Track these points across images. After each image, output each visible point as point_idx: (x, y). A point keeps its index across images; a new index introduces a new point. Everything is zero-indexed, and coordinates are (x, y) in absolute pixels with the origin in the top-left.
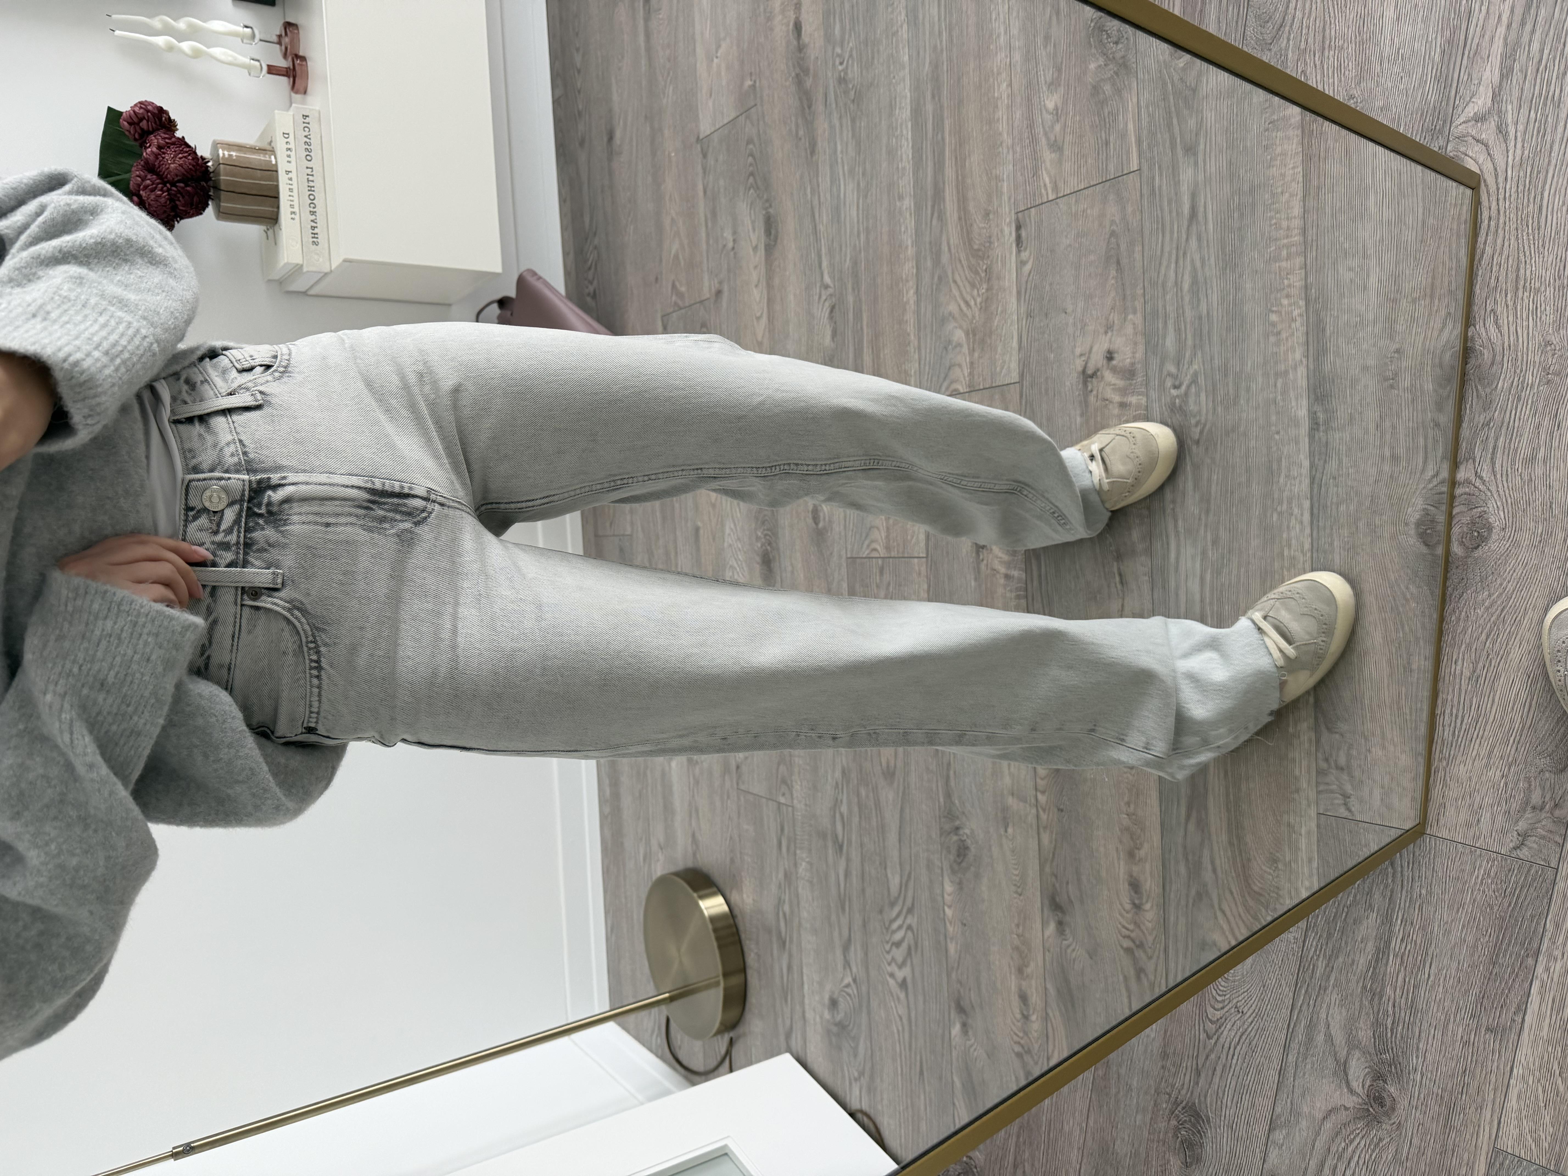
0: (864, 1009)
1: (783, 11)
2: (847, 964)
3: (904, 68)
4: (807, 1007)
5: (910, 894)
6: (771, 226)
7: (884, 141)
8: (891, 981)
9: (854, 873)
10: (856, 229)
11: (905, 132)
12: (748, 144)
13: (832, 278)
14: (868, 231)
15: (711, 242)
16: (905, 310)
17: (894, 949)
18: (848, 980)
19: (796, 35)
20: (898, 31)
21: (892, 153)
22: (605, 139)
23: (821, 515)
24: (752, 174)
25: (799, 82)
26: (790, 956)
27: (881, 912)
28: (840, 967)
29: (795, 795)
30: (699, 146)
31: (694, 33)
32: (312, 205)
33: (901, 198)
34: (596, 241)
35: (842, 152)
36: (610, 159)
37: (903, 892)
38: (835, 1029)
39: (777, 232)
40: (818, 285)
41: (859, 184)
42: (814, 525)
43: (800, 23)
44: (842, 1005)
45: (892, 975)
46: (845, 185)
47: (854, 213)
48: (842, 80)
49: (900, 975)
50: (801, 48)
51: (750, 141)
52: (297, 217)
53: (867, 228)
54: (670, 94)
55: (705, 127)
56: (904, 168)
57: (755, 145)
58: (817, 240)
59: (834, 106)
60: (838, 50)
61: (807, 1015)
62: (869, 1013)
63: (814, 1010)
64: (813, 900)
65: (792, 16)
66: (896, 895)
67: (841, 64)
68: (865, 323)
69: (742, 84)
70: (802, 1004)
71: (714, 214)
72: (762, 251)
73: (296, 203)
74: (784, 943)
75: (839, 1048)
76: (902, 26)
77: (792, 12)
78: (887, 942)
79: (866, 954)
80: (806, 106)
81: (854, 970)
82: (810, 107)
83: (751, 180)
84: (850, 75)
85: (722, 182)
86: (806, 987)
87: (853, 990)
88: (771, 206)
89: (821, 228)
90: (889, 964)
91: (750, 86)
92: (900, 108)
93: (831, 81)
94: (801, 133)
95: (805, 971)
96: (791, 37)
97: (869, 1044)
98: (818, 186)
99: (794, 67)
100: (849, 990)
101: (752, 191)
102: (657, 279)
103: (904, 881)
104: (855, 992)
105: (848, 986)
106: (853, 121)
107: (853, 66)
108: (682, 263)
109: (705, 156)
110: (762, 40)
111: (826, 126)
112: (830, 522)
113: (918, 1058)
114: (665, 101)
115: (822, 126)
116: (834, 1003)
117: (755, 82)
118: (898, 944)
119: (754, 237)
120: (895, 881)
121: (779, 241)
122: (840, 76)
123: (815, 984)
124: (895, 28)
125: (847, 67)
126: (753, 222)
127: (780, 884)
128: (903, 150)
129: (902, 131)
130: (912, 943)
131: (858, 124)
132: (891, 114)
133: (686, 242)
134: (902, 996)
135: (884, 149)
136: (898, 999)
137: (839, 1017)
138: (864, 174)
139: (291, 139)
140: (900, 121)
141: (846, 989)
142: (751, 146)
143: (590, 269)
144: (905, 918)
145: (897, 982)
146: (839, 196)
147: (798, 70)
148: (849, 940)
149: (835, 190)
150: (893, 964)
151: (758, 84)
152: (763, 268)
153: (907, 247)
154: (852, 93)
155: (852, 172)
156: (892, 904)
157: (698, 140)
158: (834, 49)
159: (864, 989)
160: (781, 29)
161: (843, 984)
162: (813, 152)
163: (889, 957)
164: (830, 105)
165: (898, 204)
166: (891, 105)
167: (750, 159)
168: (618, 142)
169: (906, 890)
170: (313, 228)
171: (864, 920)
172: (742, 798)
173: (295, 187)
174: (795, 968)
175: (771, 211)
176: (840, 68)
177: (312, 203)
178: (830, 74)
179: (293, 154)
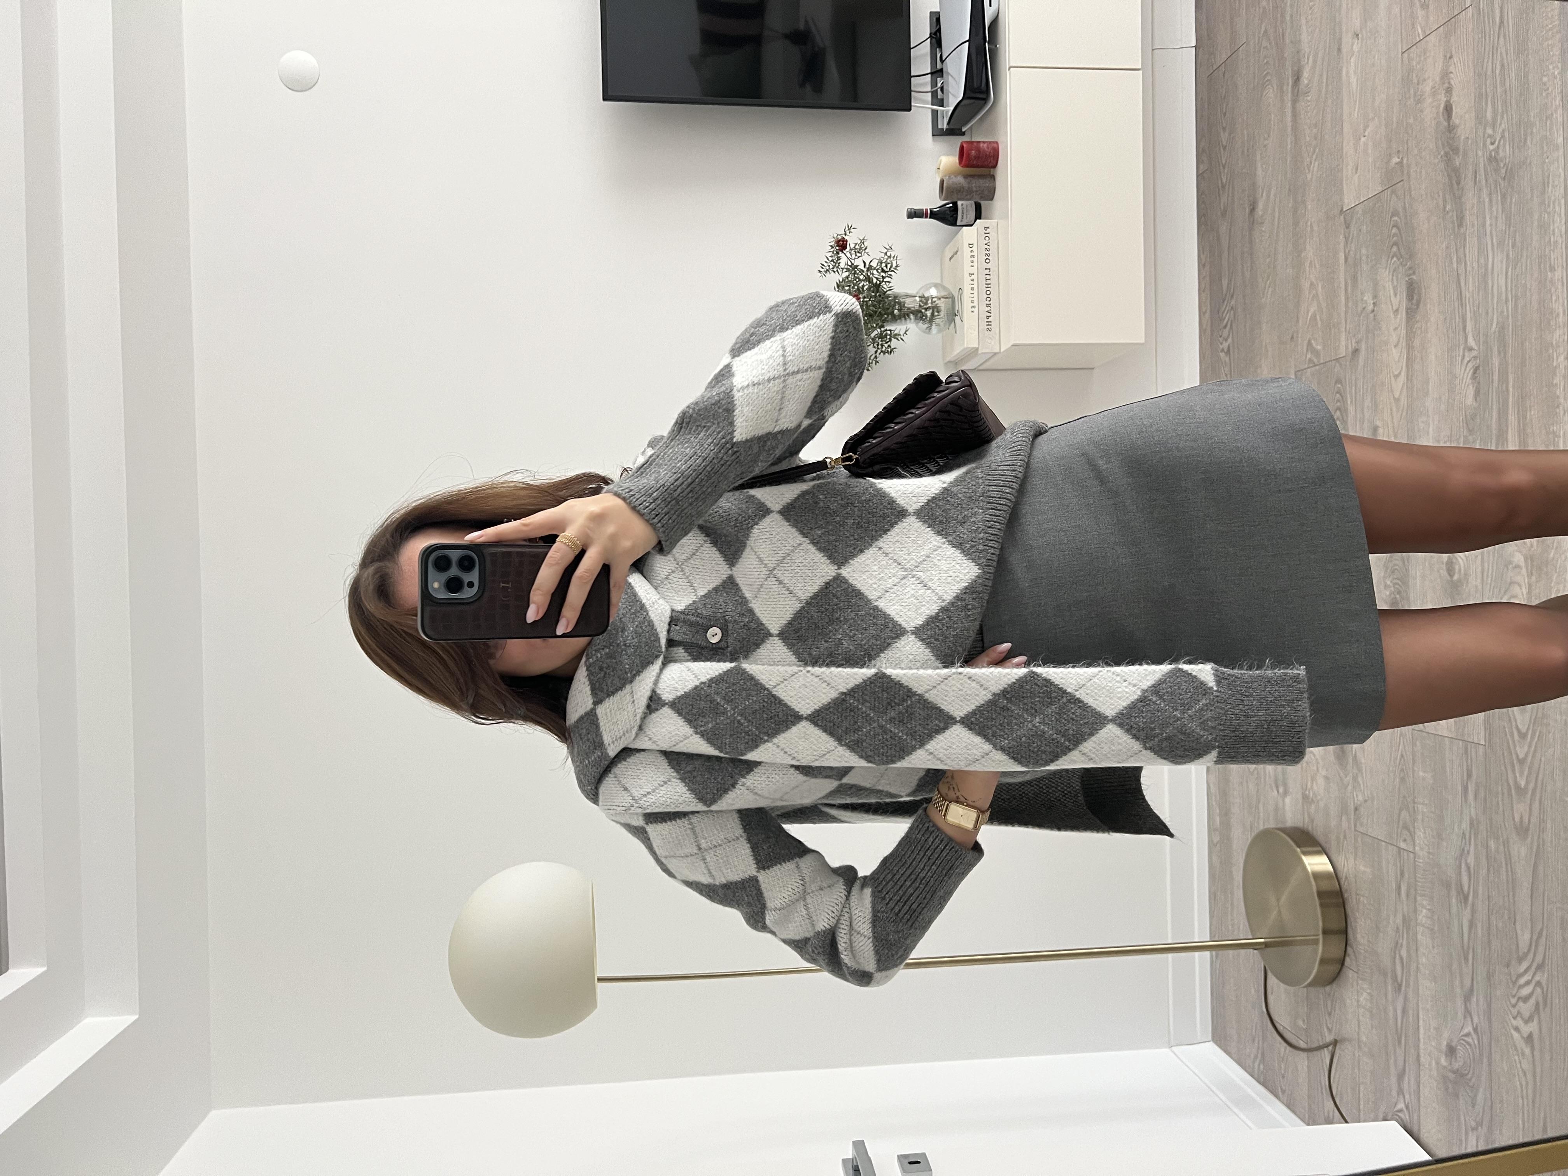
0: (1485, 1060)
1: (1434, 94)
2: (1468, 1013)
3: (1558, 150)
4: (1422, 1052)
5: (1541, 949)
6: (1413, 292)
7: (1536, 217)
8: (1516, 1035)
9: (1479, 925)
10: (1504, 297)
11: (1557, 208)
12: (1392, 216)
13: (1478, 342)
14: (1516, 299)
15: (1350, 304)
16: (1555, 374)
17: (1521, 1004)
18: (1469, 1029)
19: (1446, 117)
20: (1552, 114)
21: (1544, 227)
22: (1247, 210)
23: (1457, 567)
24: (1395, 244)
25: (1448, 159)
26: (1406, 999)
27: (1508, 965)
28: (1460, 1015)
29: (1417, 842)
30: (1342, 218)
31: (1342, 115)
32: (988, 299)
33: (1552, 269)
34: (1233, 302)
35: (1491, 225)
36: (1251, 230)
37: (1533, 948)
38: (1452, 1076)
39: (1420, 295)
40: (1462, 347)
41: (1508, 256)
42: (1448, 577)
43: (1451, 105)
44: (1460, 1052)
45: (1517, 1029)
46: (1493, 255)
47: (1502, 282)
48: (1493, 159)
49: (1526, 1029)
50: (1451, 129)
51: (1395, 213)
52: (976, 310)
53: (1516, 296)
54: (1315, 169)
55: (1349, 201)
56: (1556, 242)
57: (1399, 217)
58: (1462, 305)
59: (1484, 182)
60: (1490, 131)
61: (1422, 1059)
62: (1490, 1064)
63: (1429, 1055)
64: (1433, 947)
65: (1443, 99)
66: (1526, 951)
67: (1492, 144)
68: (1511, 384)
69: (1388, 162)
70: (1417, 1048)
71: (1355, 279)
72: (1403, 314)
73: (975, 299)
74: (1400, 986)
75: (1457, 1096)
76: (1556, 111)
77: (1443, 95)
78: (1514, 996)
79: (1489, 1006)
80: (1454, 182)
81: (1476, 1020)
82: (1458, 183)
83: (1395, 249)
84: (1501, 154)
85: (1364, 251)
86: (1422, 1031)
87: (1473, 1040)
88: (1414, 273)
89: (1467, 294)
90: (1515, 1018)
91: (1396, 164)
92: (1553, 186)
93: (1482, 159)
94: (1448, 207)
95: (1421, 1016)
96: (1441, 118)
97: (1488, 1096)
98: (1465, 256)
99: (1443, 145)
100: (1470, 1040)
101: (1395, 259)
102: (1292, 337)
103: (1535, 938)
104: (1476, 1042)
105: (1468, 1035)
106: (1504, 196)
107: (1504, 146)
108: (1319, 323)
109: (1348, 227)
110: (1411, 121)
111: (1475, 201)
112: (1466, 574)
113: (1542, 1115)
114: (1309, 177)
115: (1470, 200)
116: (1451, 1051)
117: (1402, 158)
118: (1526, 999)
119: (1395, 301)
120: (1525, 937)
121: (1421, 305)
122: (1491, 155)
123: (1432, 1030)
124: (1549, 112)
125: (1498, 147)
126: (1395, 288)
127: (1398, 928)
128: (1556, 225)
129: (1554, 207)
130: (1541, 1000)
131: (1509, 201)
132: (1543, 192)
133: (1324, 305)
134: (1527, 1051)
135: (1536, 224)
136: (1523, 1054)
137: (1456, 1066)
138: (1513, 247)
139: (974, 248)
140: (1553, 198)
141: (1466, 1038)
142: (1396, 218)
143: (1225, 327)
144: (1534, 974)
145: (1522, 1037)
146: (1486, 265)
147: (1447, 149)
148: (1471, 990)
149: (1482, 261)
150: (1519, 1019)
151: (1405, 161)
152: (1404, 332)
153: (1558, 315)
154: (1503, 171)
155: (1501, 243)
156: (1520, 960)
157: (1341, 211)
158: (1485, 129)
159: (1485, 1040)
160: (1430, 112)
161: (1462, 1033)
162: (1460, 225)
163: (1514, 1011)
164: (1480, 182)
165: (1549, 274)
166: (1544, 184)
167: (1394, 230)
168: (1260, 213)
169: (1536, 946)
170: (988, 317)
171: (1488, 972)
172: (1359, 840)
173: (975, 286)
174: (1411, 1012)
175: (1414, 277)
176: (1492, 147)
177: (988, 298)
178: (1480, 153)
179: (975, 259)
